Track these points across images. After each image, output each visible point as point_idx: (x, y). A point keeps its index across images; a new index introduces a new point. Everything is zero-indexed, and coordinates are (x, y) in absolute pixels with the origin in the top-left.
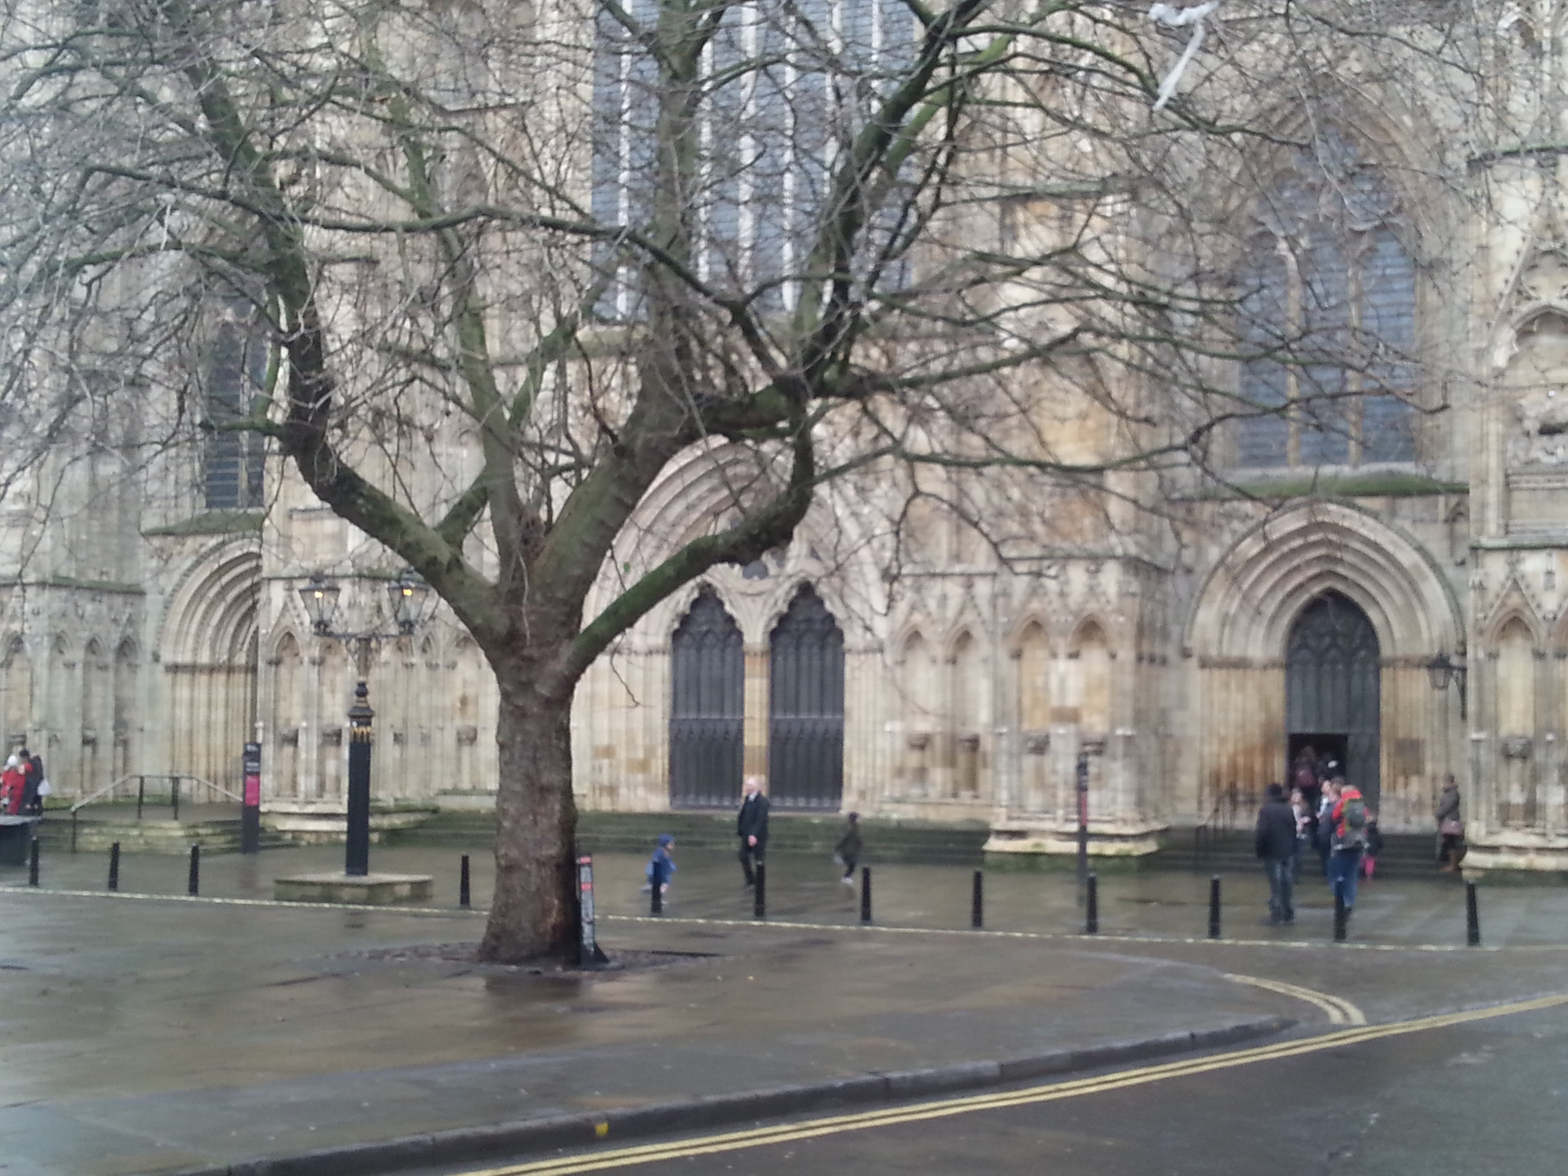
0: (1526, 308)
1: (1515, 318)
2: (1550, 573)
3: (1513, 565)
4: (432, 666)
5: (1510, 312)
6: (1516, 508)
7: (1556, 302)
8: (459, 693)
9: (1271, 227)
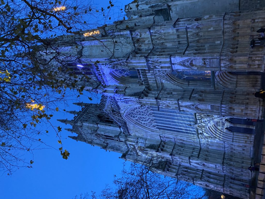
0: (190, 66)
1: (191, 67)
2: (224, 63)
3: (222, 67)
4: (234, 155)
5: (190, 67)
6: (215, 66)
7: (189, 63)
8: (238, 153)
9: (183, 78)
